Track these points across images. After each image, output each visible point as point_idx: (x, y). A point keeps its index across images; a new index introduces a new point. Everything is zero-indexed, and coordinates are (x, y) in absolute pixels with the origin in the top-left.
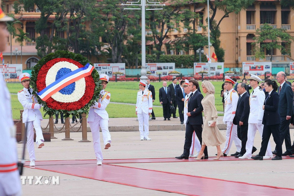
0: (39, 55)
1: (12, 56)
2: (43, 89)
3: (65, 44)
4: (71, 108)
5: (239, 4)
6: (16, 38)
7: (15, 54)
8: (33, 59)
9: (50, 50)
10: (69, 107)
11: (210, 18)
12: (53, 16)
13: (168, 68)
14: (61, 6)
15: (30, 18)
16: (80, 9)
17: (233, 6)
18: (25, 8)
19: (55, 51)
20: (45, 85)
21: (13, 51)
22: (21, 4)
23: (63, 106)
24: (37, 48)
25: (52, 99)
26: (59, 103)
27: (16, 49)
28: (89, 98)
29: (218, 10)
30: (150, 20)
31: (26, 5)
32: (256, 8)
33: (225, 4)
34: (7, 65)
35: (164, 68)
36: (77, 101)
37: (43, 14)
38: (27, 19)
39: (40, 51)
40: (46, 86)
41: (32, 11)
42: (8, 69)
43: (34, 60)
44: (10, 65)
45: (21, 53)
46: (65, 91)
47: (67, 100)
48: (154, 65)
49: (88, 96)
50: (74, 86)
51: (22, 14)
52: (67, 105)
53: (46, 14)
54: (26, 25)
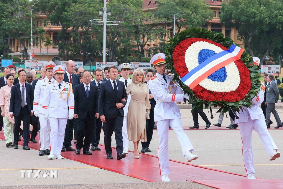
0: (60, 55)
1: (41, 55)
2: (185, 74)
3: (78, 48)
4: (229, 99)
5: (196, 24)
6: (45, 43)
7: (43, 54)
8: (56, 57)
9: (68, 52)
10: (226, 98)
11: (176, 33)
12: (70, 29)
13: (146, 66)
14: (75, 22)
15: (56, 30)
16: (88, 25)
17: (191, 25)
18: (51, 23)
19: (71, 53)
20: (186, 69)
21: (42, 52)
22: (49, 20)
23: (218, 96)
24: (59, 50)
25: (201, 87)
26: (211, 92)
27: (44, 50)
28: (247, 87)
29: (181, 28)
30: (135, 34)
31: (51, 21)
32: (208, 27)
33: (186, 24)
34: (37, 61)
35: (144, 66)
36: (234, 90)
37: (63, 27)
38: (54, 30)
39: (61, 52)
40: (189, 71)
41: (57, 26)
42: (37, 64)
43: (57, 59)
44: (39, 62)
45: (47, 53)
46: (215, 78)
47: (221, 88)
48: (137, 64)
49: (246, 85)
50: (225, 72)
51: (50, 28)
52: (223, 96)
53: (66, 27)
54: (53, 35)
